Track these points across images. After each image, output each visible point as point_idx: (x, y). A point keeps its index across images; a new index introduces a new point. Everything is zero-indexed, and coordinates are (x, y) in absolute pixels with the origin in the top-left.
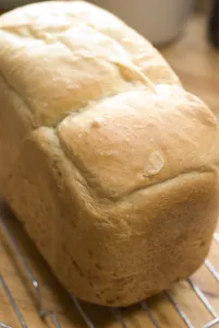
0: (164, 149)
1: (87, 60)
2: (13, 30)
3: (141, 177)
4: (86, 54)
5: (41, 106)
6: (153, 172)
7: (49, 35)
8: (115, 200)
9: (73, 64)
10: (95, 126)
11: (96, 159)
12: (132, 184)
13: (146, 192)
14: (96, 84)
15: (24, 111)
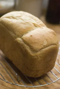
0: (47, 40)
1: (27, 23)
2: (8, 17)
3: (42, 46)
4: (26, 21)
5: (17, 33)
6: (45, 45)
7: (17, 18)
8: (37, 52)
9: (24, 24)
10: (31, 36)
11: (32, 43)
12: (40, 48)
13: (43, 49)
14: (29, 28)
15: (13, 35)
